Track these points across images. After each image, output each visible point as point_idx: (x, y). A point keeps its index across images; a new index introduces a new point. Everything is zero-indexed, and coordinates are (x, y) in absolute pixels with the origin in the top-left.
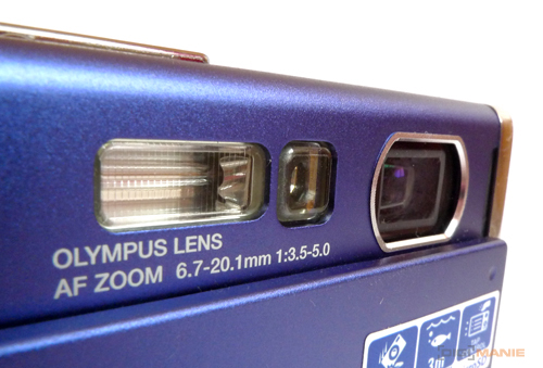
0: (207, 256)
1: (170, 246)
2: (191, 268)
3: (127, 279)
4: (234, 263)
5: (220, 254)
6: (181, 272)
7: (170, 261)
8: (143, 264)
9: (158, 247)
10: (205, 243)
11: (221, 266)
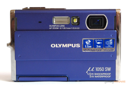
0: (63, 27)
1: (59, 26)
2: (61, 28)
3: (55, 28)
4: (66, 28)
5: (64, 27)
6: (60, 28)
7: (59, 27)
8: (57, 27)
9: (58, 26)
10: (63, 26)
11: (65, 28)
